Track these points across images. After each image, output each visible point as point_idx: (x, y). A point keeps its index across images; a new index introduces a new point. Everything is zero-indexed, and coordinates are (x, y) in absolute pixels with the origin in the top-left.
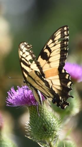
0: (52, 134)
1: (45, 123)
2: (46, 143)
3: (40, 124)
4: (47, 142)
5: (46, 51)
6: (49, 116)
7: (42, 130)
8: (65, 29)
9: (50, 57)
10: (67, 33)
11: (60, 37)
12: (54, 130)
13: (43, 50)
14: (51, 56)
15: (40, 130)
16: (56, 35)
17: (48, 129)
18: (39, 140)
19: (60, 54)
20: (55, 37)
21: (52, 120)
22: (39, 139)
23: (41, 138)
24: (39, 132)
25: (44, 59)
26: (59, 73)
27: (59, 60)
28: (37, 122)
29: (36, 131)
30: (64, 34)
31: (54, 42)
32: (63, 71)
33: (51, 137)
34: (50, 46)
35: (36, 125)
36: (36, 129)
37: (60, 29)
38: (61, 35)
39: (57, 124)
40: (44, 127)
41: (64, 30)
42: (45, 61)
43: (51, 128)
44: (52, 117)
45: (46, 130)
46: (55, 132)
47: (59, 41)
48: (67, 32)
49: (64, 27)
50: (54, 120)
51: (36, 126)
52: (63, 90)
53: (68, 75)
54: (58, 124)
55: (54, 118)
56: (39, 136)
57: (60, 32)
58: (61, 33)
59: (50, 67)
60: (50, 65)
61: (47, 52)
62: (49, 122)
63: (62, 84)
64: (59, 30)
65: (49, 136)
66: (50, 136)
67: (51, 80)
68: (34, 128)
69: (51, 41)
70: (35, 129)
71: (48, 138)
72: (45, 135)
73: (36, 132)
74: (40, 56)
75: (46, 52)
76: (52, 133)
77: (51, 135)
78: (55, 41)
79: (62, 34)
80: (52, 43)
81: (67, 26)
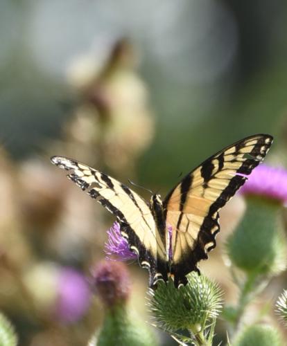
0: (202, 316)
1: (187, 294)
2: (189, 336)
3: (176, 296)
4: (192, 333)
5: (216, 163)
6: (195, 278)
7: (181, 309)
8: (267, 141)
9: (213, 177)
10: (265, 151)
11: (250, 151)
12: (205, 308)
13: (212, 158)
14: (216, 176)
15: (176, 308)
16: (247, 144)
17: (194, 305)
18: (176, 330)
19: (229, 181)
20: (244, 146)
21: (201, 286)
22: (176, 327)
23: (179, 326)
24: (175, 313)
25: (203, 175)
26: (207, 215)
27: (221, 192)
28: (170, 291)
29: (168, 311)
30: (259, 150)
31: (236, 154)
32: (215, 216)
33: (199, 322)
34: (226, 158)
35: (168, 298)
36: (170, 306)
37: (259, 137)
38: (254, 149)
39: (212, 295)
40: (185, 302)
41: (264, 141)
42: (203, 179)
43: (200, 304)
44: (202, 281)
45: (189, 308)
46: (208, 311)
47: (243, 158)
48: (266, 149)
49: (266, 136)
50: (205, 286)
51: (169, 300)
52: (194, 251)
53: (217, 228)
54: (215, 294)
55: (204, 283)
56: (174, 321)
57: (255, 142)
58: (256, 145)
59: (202, 195)
60: (204, 192)
61: (215, 166)
62: (195, 291)
63: (200, 239)
64: (256, 138)
65: (196, 319)
66: (196, 321)
67: (189, 221)
68: (164, 303)
69: (233, 150)
70: (165, 306)
71: (194, 323)
72: (187, 317)
73: (168, 313)
74: (201, 167)
75: (213, 165)
76: (203, 314)
77: (200, 319)
78: (240, 153)
79: (257, 148)
80: (233, 154)
81: (271, 138)
